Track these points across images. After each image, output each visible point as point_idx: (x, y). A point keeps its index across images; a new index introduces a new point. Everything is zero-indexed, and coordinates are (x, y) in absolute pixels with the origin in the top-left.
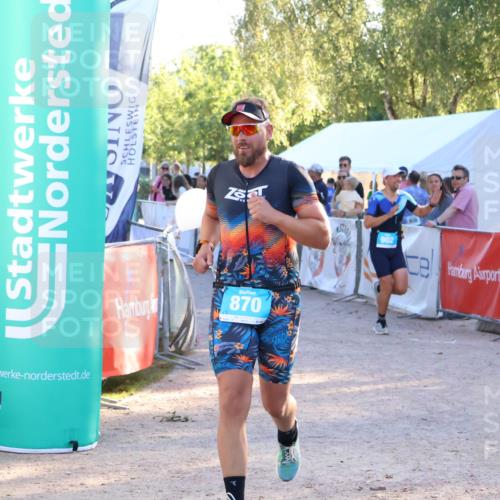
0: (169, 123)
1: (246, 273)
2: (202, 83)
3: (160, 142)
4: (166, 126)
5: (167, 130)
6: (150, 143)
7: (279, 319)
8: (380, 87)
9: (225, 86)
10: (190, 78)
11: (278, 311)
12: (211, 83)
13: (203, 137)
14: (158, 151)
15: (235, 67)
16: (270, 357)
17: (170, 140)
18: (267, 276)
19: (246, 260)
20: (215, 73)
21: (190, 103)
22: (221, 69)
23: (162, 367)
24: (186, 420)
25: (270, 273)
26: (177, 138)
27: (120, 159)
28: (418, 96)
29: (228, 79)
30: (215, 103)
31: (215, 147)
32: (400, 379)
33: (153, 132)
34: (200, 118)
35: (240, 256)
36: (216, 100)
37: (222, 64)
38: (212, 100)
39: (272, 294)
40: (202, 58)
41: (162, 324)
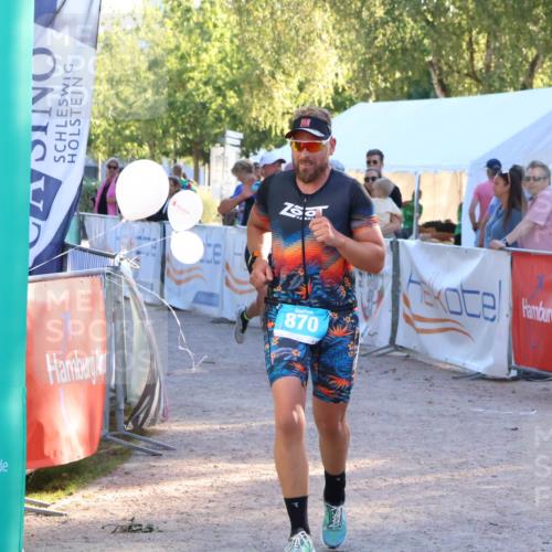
0: (125, 101)
1: (303, 292)
2: (172, 46)
3: (112, 129)
4: (120, 105)
5: (122, 111)
6: (99, 131)
7: (338, 340)
8: (425, 52)
9: (206, 50)
10: (156, 38)
11: (337, 332)
12: (185, 46)
13: (174, 122)
14: (109, 142)
15: (220, 24)
16: (332, 379)
17: (127, 127)
18: (325, 296)
19: (302, 279)
20: (190, 32)
21: (155, 74)
22: (200, 25)
23: (115, 453)
24: (150, 529)
25: (327, 293)
26: (137, 124)
27: (51, 153)
28: (479, 65)
29: (209, 40)
30: (191, 75)
31: (191, 137)
32: (458, 467)
33: (103, 116)
34: (170, 95)
35: (294, 275)
36: (193, 69)
37: (201, 20)
38: (186, 70)
39: (331, 314)
40: (172, 10)
41: (114, 391)
